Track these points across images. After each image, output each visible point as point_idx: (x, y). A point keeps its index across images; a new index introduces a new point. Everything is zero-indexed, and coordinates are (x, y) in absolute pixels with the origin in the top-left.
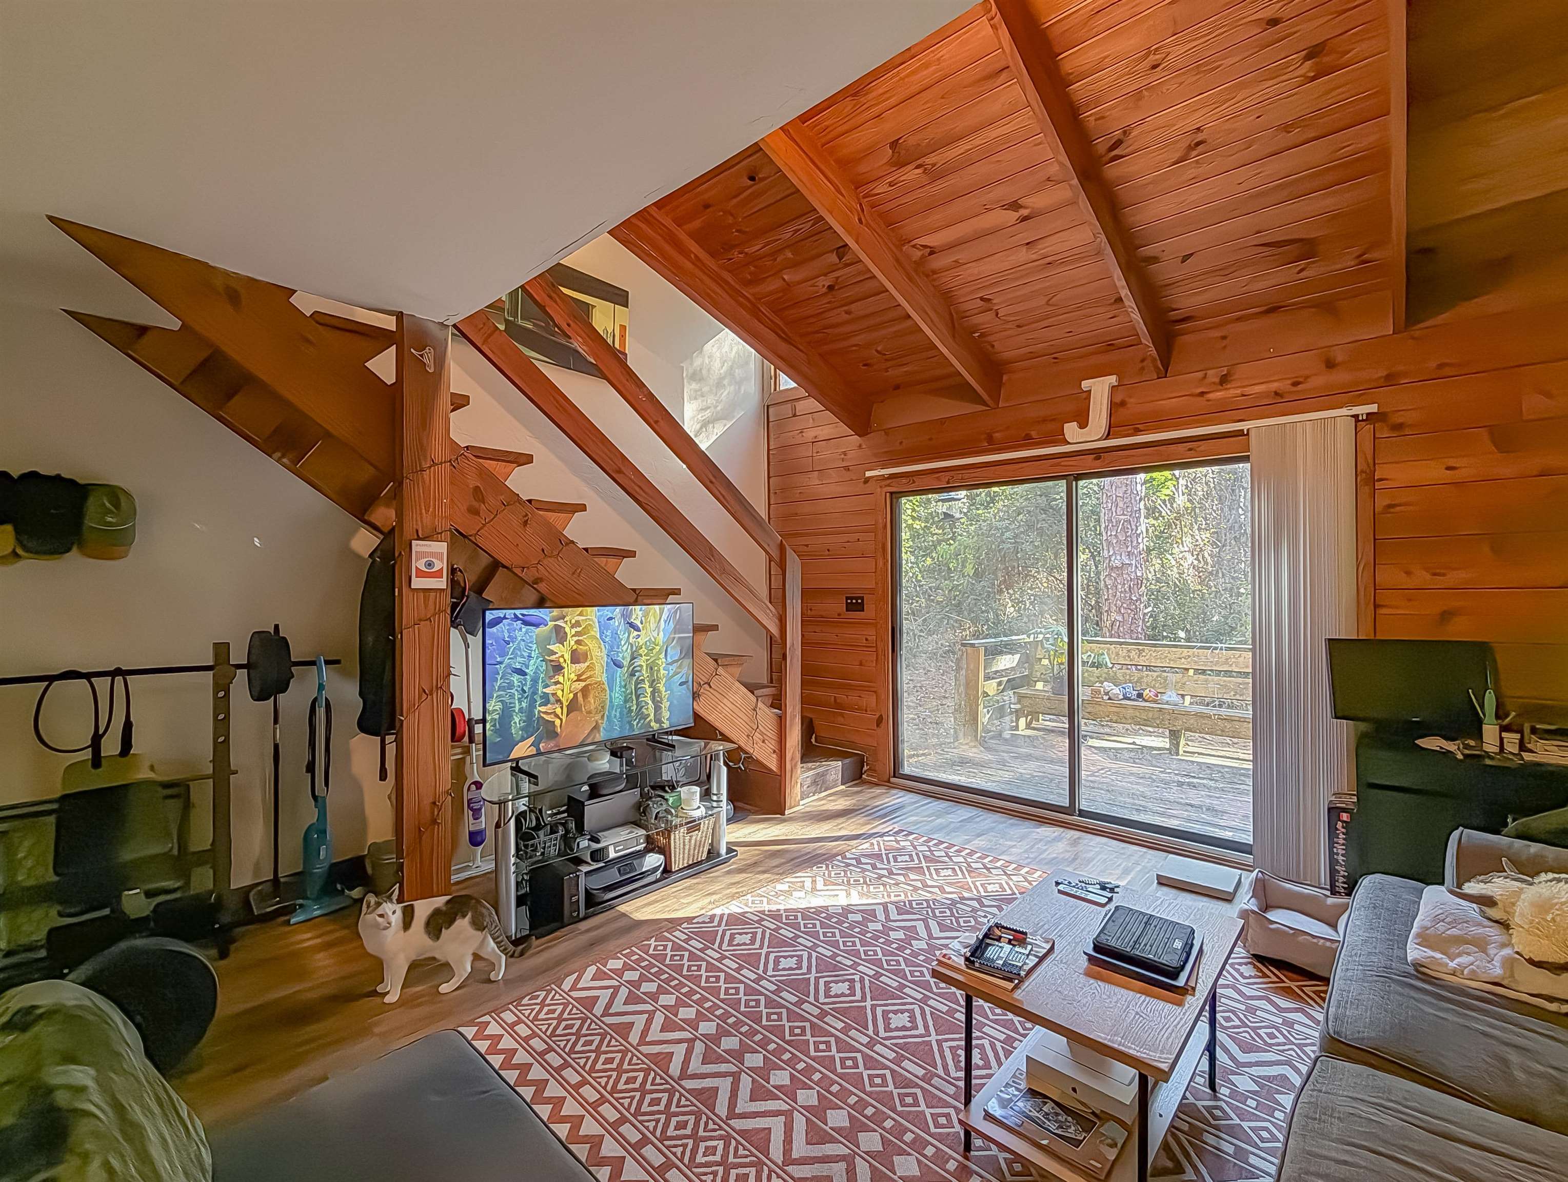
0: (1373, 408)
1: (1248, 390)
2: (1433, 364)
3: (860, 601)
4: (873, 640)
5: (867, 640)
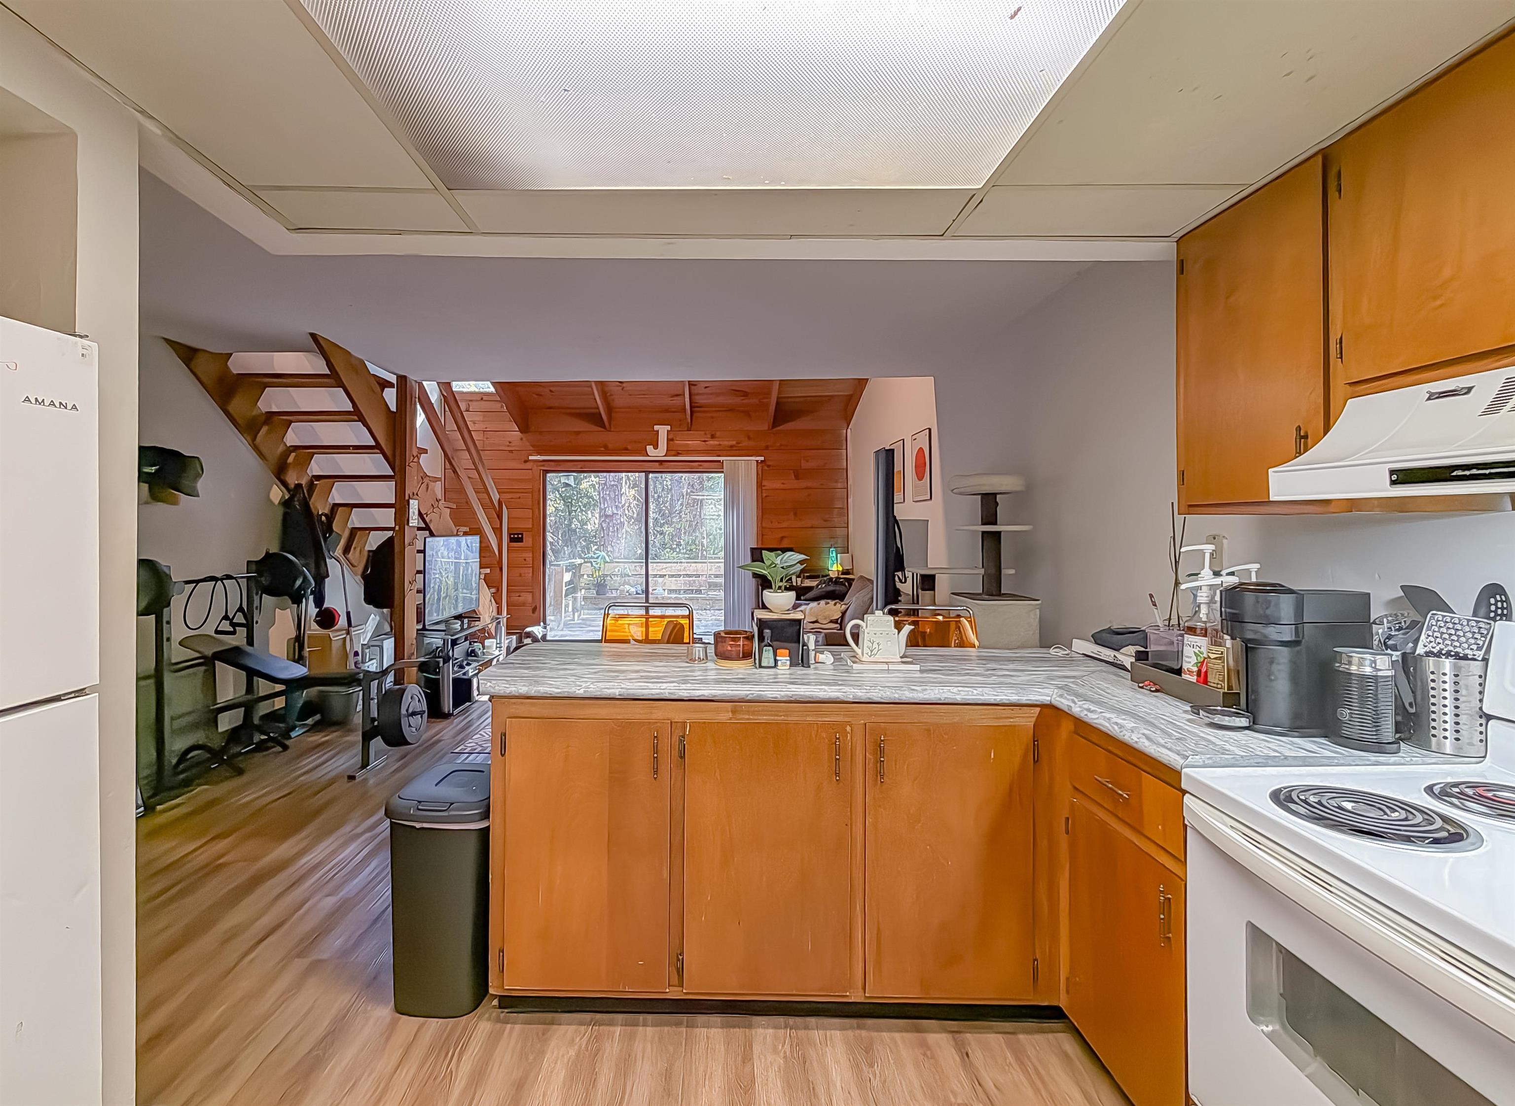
0: (762, 458)
1: (721, 443)
2: (778, 444)
3: (520, 536)
4: (530, 560)
5: (525, 560)
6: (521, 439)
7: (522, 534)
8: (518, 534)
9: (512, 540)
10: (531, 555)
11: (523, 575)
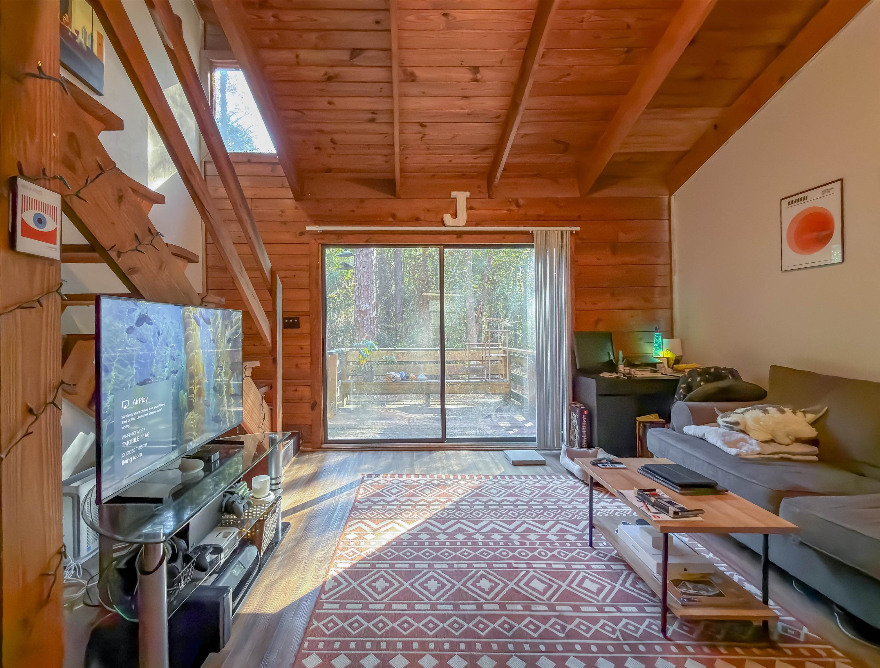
0: (577, 229)
2: (595, 213)
3: (296, 321)
4: (307, 349)
5: (302, 348)
6: (296, 208)
7: (298, 319)
8: (293, 319)
9: (286, 326)
10: (308, 343)
11: (299, 366)
